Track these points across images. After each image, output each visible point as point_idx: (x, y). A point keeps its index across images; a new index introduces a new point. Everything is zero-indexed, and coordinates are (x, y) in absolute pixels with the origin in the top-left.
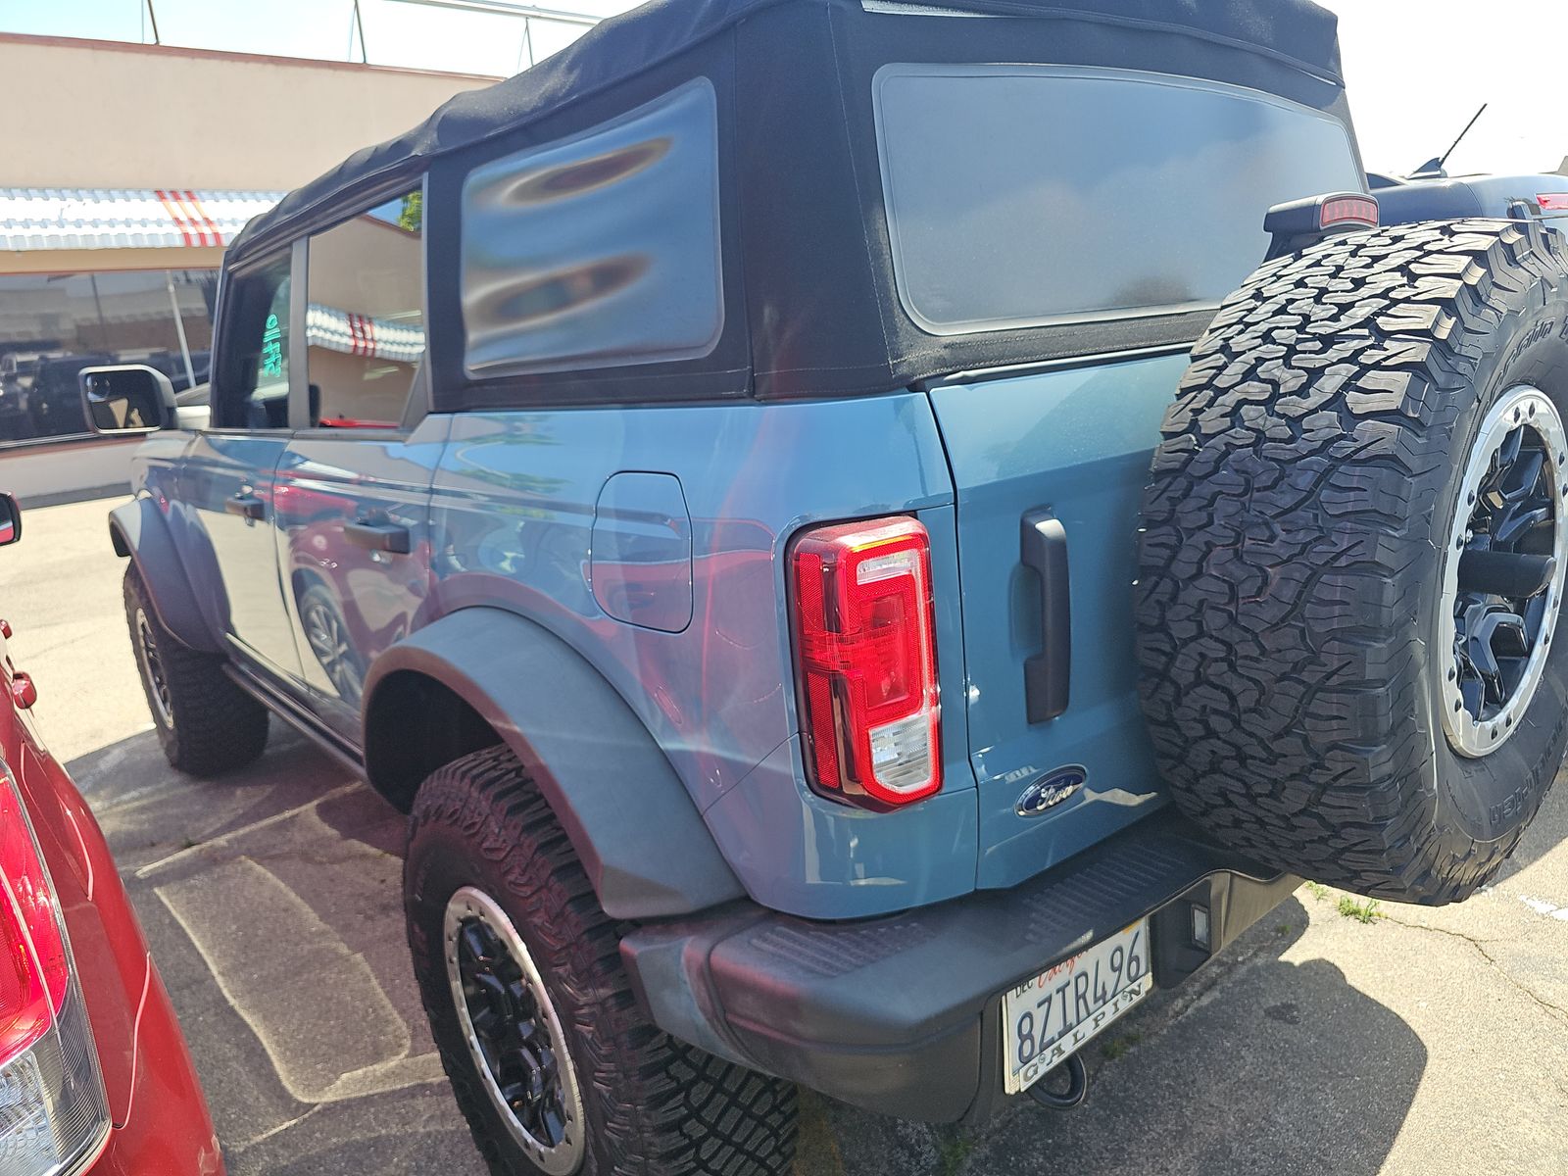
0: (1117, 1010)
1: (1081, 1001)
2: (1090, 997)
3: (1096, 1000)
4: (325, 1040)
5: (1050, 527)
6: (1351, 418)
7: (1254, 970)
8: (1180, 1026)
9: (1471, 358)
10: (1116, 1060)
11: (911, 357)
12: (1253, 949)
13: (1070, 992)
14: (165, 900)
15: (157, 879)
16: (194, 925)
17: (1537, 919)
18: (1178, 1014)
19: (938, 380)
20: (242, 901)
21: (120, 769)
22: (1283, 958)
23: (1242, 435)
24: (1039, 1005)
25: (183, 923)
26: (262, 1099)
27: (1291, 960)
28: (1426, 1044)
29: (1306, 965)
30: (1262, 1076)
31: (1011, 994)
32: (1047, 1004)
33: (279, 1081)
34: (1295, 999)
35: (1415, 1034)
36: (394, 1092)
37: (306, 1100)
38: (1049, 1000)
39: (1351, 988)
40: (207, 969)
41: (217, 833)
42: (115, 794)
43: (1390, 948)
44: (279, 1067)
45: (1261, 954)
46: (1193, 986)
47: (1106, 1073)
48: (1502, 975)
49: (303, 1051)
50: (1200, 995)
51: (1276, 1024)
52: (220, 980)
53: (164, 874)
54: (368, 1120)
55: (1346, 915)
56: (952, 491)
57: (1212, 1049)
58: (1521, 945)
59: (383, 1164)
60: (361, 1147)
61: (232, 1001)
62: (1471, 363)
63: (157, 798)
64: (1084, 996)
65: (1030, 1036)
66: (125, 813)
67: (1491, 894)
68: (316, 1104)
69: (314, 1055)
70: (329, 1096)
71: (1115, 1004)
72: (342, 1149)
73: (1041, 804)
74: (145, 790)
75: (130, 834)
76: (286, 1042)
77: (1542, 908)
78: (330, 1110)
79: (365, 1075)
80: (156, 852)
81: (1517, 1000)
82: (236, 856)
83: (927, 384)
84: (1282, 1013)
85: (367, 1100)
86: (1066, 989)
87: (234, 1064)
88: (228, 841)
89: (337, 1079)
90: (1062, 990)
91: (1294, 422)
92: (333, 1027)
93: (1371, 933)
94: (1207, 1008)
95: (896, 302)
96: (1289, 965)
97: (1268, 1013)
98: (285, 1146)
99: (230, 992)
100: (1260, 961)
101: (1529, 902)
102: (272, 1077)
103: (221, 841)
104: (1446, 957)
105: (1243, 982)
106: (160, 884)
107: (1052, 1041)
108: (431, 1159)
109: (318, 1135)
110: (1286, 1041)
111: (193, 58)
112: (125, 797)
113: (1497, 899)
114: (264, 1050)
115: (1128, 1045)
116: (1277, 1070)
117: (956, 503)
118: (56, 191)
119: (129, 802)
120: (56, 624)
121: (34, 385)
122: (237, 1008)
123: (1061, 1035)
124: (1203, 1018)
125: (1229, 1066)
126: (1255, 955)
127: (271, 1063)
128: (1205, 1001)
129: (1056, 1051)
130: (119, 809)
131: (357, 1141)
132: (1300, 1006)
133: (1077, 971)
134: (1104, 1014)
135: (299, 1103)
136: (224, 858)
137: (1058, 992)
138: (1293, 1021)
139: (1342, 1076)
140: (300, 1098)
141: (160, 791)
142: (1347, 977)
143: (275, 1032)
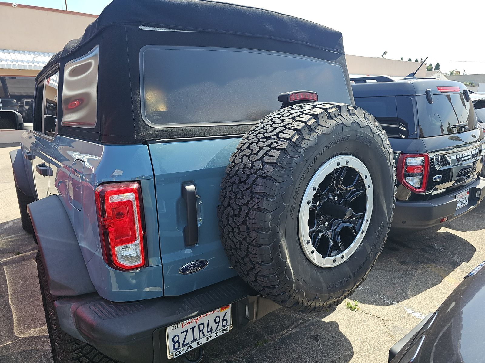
0: (217, 335)
1: (201, 332)
2: (205, 331)
3: (208, 332)
4: (31, 318)
5: (190, 188)
6: (264, 164)
7: (313, 323)
8: (283, 339)
9: (304, 148)
10: (258, 348)
11: (144, 134)
12: (315, 316)
13: (196, 330)
14: (5, 270)
15: (5, 264)
16: (10, 279)
17: (407, 315)
18: (283, 334)
19: (153, 141)
20: (26, 272)
21: (10, 228)
22: (322, 320)
23: (242, 165)
24: (182, 333)
25: (7, 278)
26: (6, 334)
27: (325, 321)
28: (354, 352)
29: (329, 323)
30: (300, 357)
31: (170, 328)
32: (186, 332)
33: (13, 329)
34: (321, 334)
35: (353, 349)
36: (44, 336)
37: (18, 336)
38: (187, 331)
39: (340, 332)
40: (8, 292)
41: (28, 251)
42: (5, 236)
43: (357, 320)
44: (15, 325)
45: (317, 318)
46: (292, 326)
47: (253, 351)
48: (388, 332)
49: (24, 321)
50: (292, 329)
51: (311, 341)
52: (10, 296)
53: (8, 262)
54: (33, 344)
55: (348, 308)
56: (153, 175)
57: (289, 347)
58: (397, 323)
59: (31, 358)
60: (28, 352)
61: (10, 303)
62: (304, 149)
63: (16, 238)
64: (202, 331)
65: (178, 342)
66: (5, 242)
67: (396, 305)
68: (20, 337)
69: (26, 322)
70: (25, 336)
71: (216, 334)
72: (21, 352)
73: (188, 271)
74: (13, 236)
75: (4, 249)
76: (20, 317)
77: (409, 311)
78: (24, 339)
79: (38, 330)
80: (9, 255)
81: (389, 341)
82: (31, 258)
83: (148, 142)
84: (315, 338)
85: (35, 338)
86: (194, 328)
87: (2, 323)
88: (30, 254)
89: (29, 330)
90: (193, 328)
91: (252, 163)
92: (35, 314)
93: (353, 314)
94: (293, 334)
95: (140, 117)
96: (324, 322)
97: (311, 337)
98: (6, 349)
99: (11, 300)
100: (315, 320)
101: (407, 309)
102: (12, 328)
103: (29, 253)
104: (373, 324)
105: (307, 326)
106: (6, 265)
107: (188, 344)
108: (45, 358)
109: (17, 347)
110: (312, 347)
111: (77, 15)
112: (7, 237)
113: (397, 307)
114: (13, 319)
115: (264, 343)
116: (305, 355)
117: (154, 179)
118: (33, 52)
119: (8, 239)
120: (11, 182)
121: (28, 109)
122: (11, 305)
123: (192, 342)
124: (290, 337)
125: (291, 353)
126: (315, 318)
127: (13, 323)
128: (293, 331)
129: (189, 347)
130: (4, 241)
131: (27, 350)
132: (321, 336)
133: (199, 322)
134: (211, 336)
135: (16, 336)
136: (27, 259)
137: (191, 329)
138: (317, 340)
139: (324, 360)
140: (16, 335)
141: (18, 236)
142: (340, 327)
143: (18, 314)
